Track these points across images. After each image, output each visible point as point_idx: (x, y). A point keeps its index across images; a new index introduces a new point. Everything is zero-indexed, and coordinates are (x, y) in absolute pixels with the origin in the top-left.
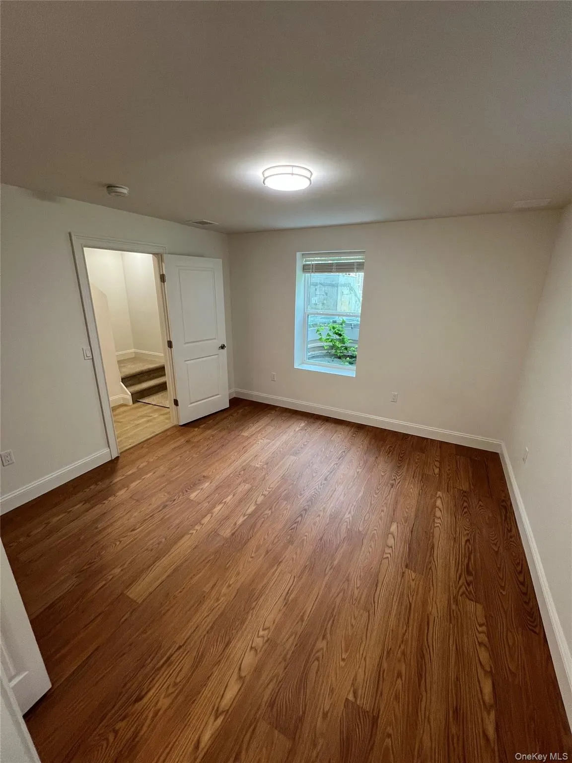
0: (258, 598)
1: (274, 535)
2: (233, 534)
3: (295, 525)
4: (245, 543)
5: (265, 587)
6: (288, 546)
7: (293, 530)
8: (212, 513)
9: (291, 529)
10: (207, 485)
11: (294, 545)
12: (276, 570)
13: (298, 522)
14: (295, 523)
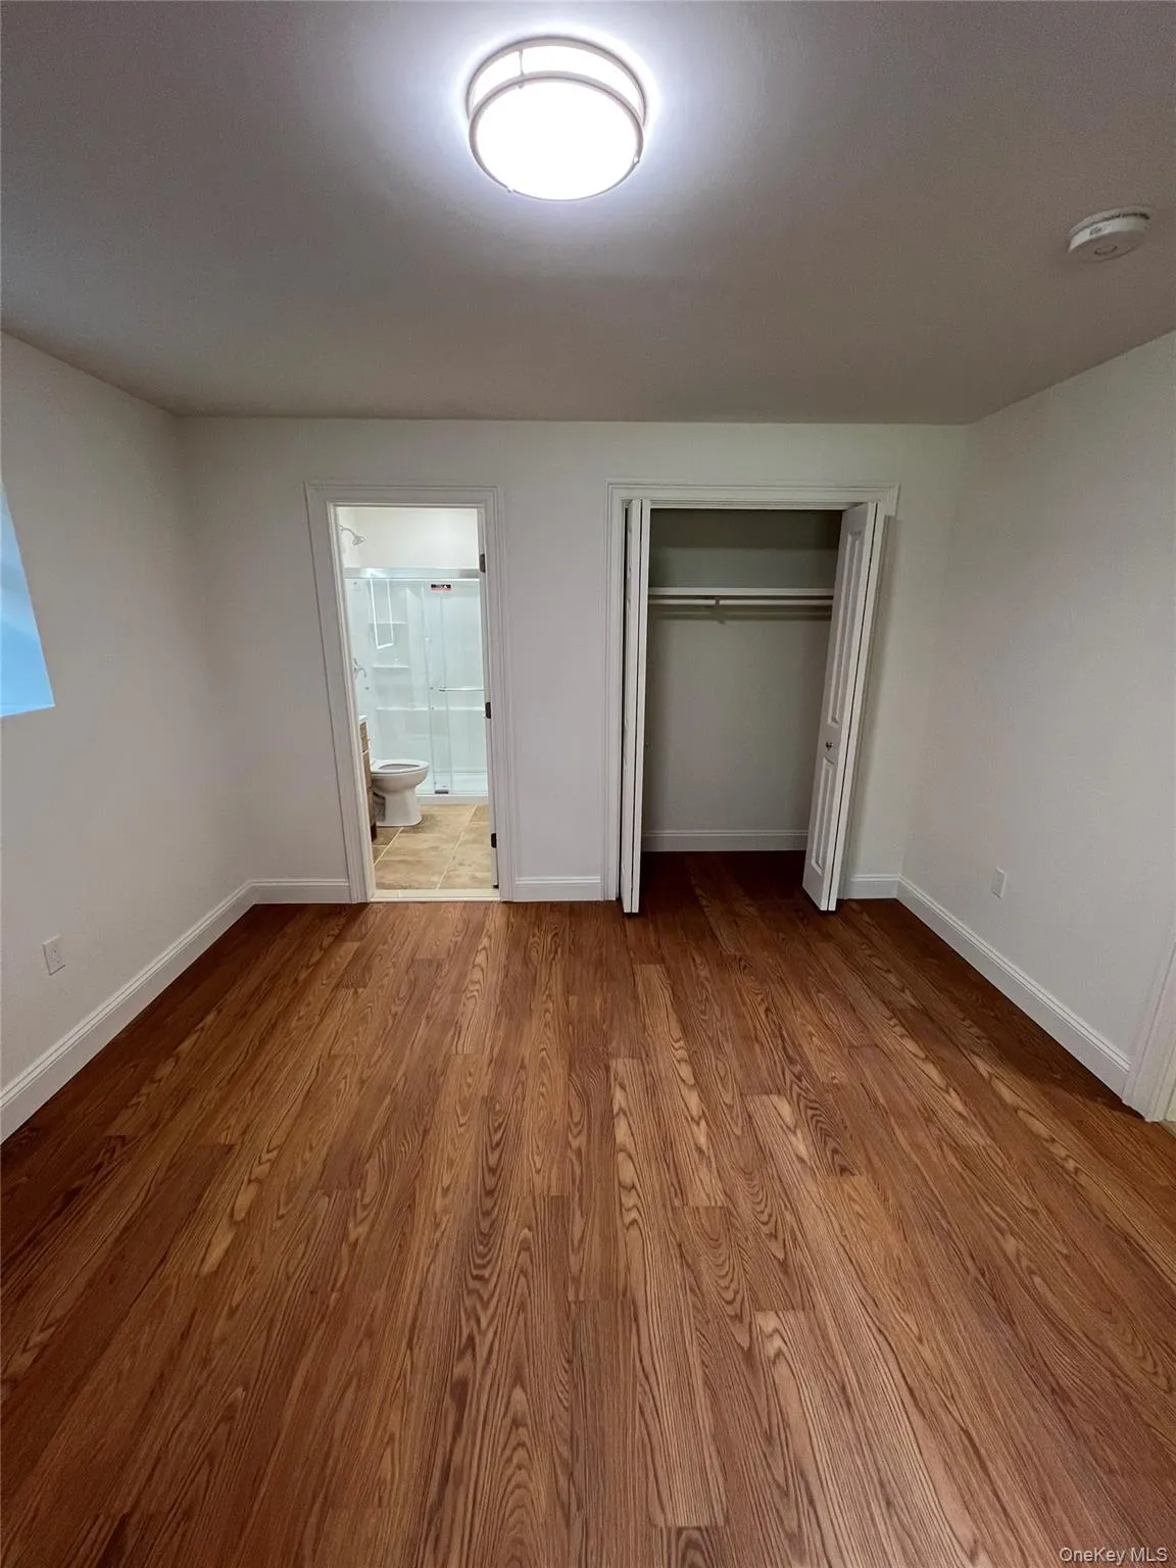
0: (498, 1015)
1: (528, 1099)
2: (607, 1068)
3: (496, 1138)
4: (571, 1065)
5: (496, 1027)
6: (490, 1090)
7: (496, 1125)
8: (692, 1087)
9: (500, 1125)
10: (802, 1150)
11: (480, 1099)
12: (492, 1050)
13: (493, 1149)
14: (498, 1144)
